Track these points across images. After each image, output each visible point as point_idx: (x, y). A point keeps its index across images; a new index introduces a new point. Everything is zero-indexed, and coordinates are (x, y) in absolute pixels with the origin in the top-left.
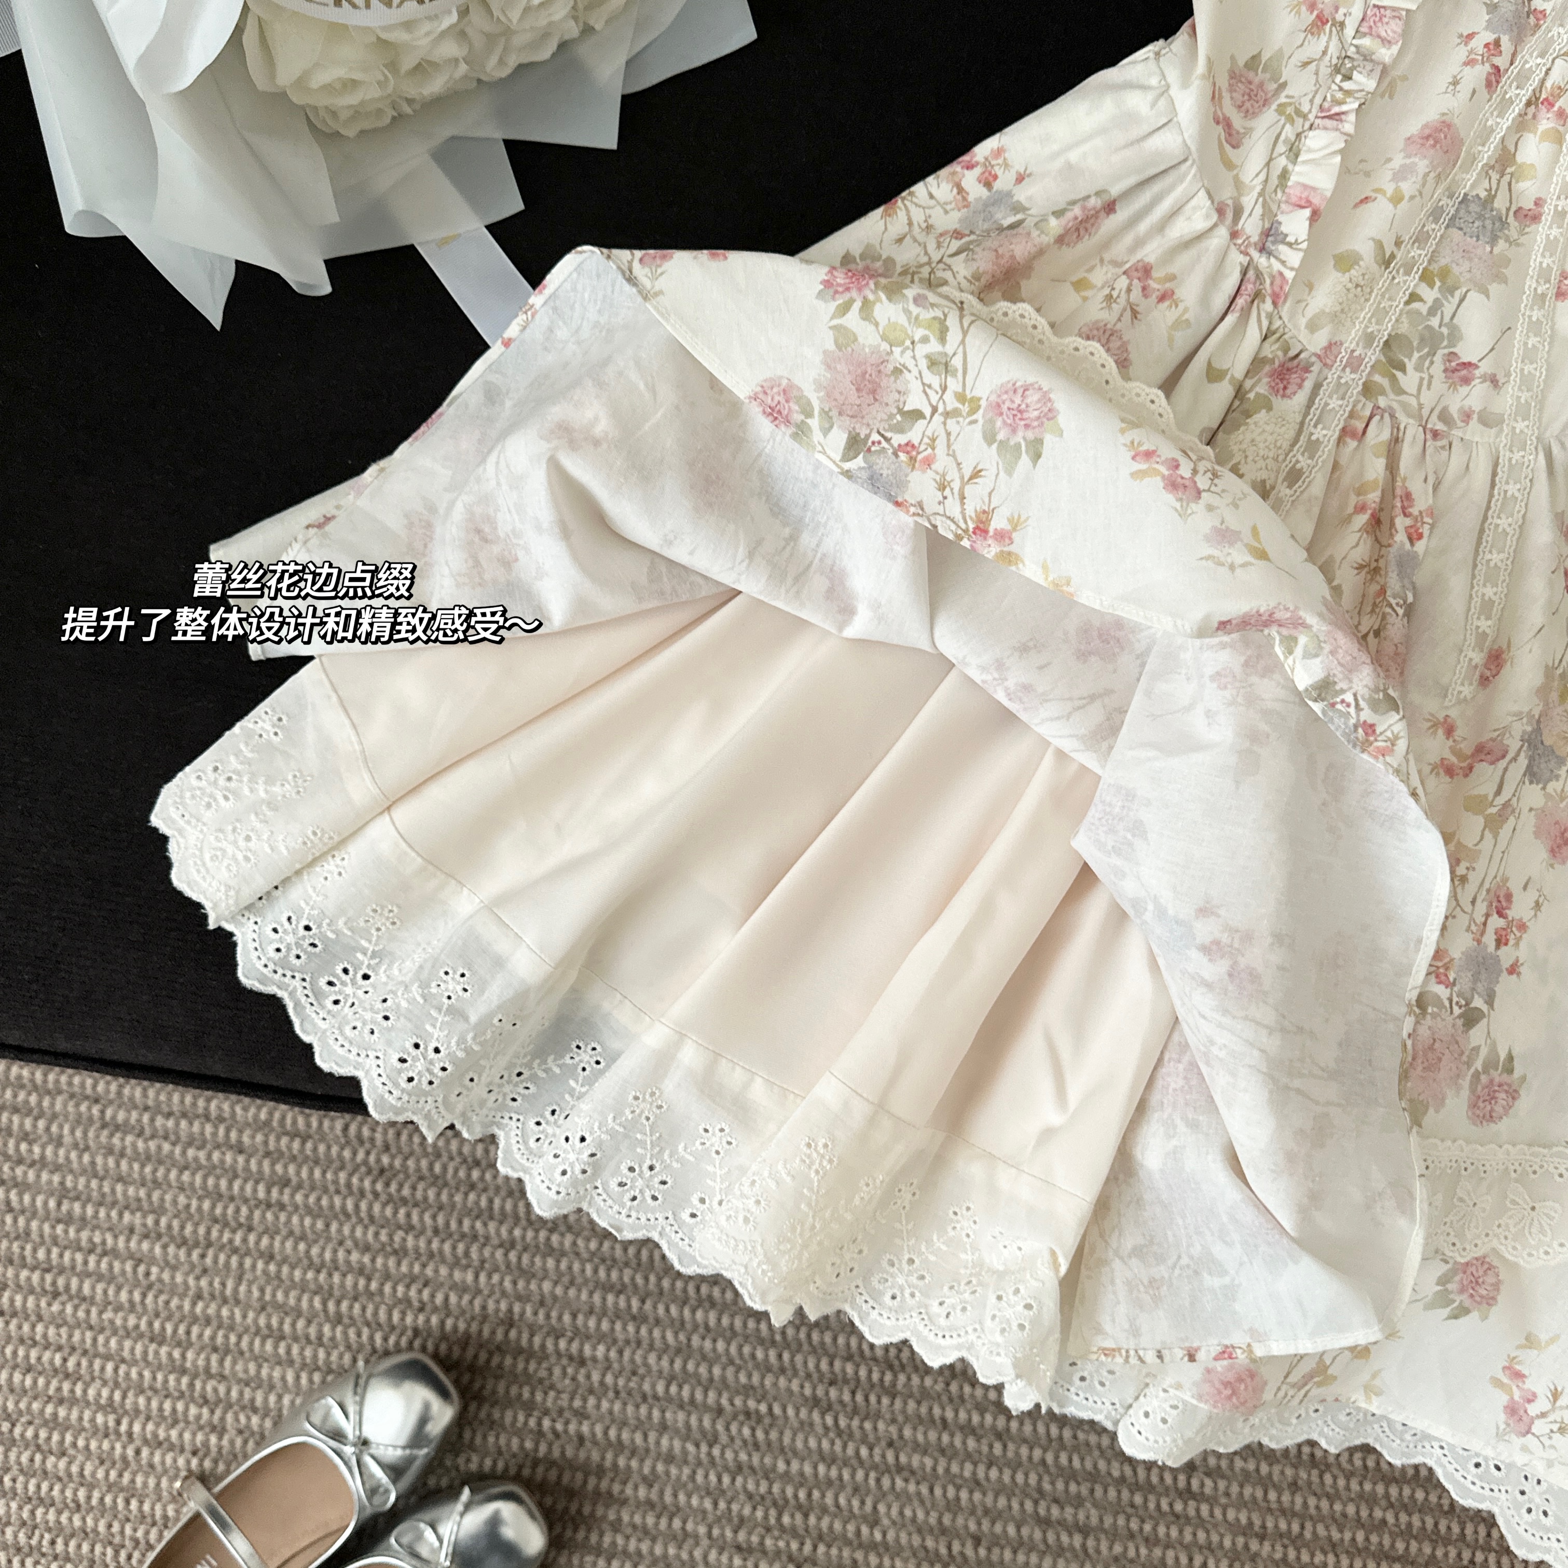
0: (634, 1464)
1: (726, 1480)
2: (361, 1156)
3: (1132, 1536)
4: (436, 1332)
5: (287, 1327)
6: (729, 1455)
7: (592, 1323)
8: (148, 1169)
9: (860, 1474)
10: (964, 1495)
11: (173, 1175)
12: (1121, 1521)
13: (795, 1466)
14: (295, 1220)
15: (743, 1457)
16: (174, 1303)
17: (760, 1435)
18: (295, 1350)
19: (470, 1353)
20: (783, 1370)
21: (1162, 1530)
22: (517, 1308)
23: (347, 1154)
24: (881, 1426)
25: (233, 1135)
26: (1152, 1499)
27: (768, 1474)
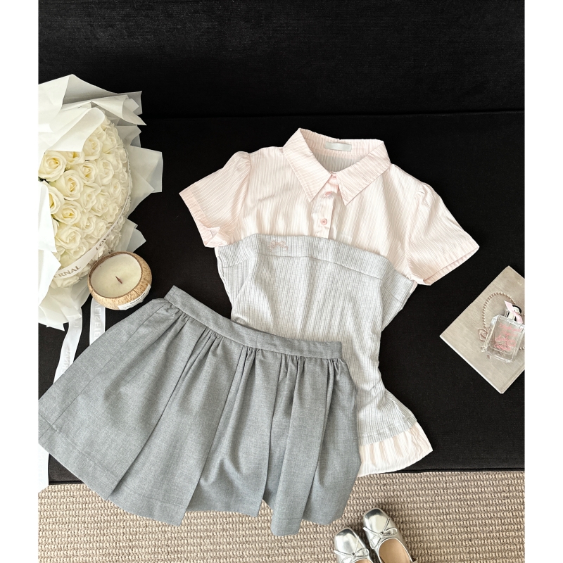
0: (182, 555)
5: (92, 540)
6: (205, 547)
8: (52, 507)
9: (238, 546)
10: (263, 545)
11: (58, 507)
12: (302, 543)
13: (221, 547)
14: (90, 512)
15: (208, 547)
16: (63, 539)
17: (212, 541)
18: (94, 544)
20: (214, 523)
25: (72, 494)
26: (308, 536)
27: (215, 550)
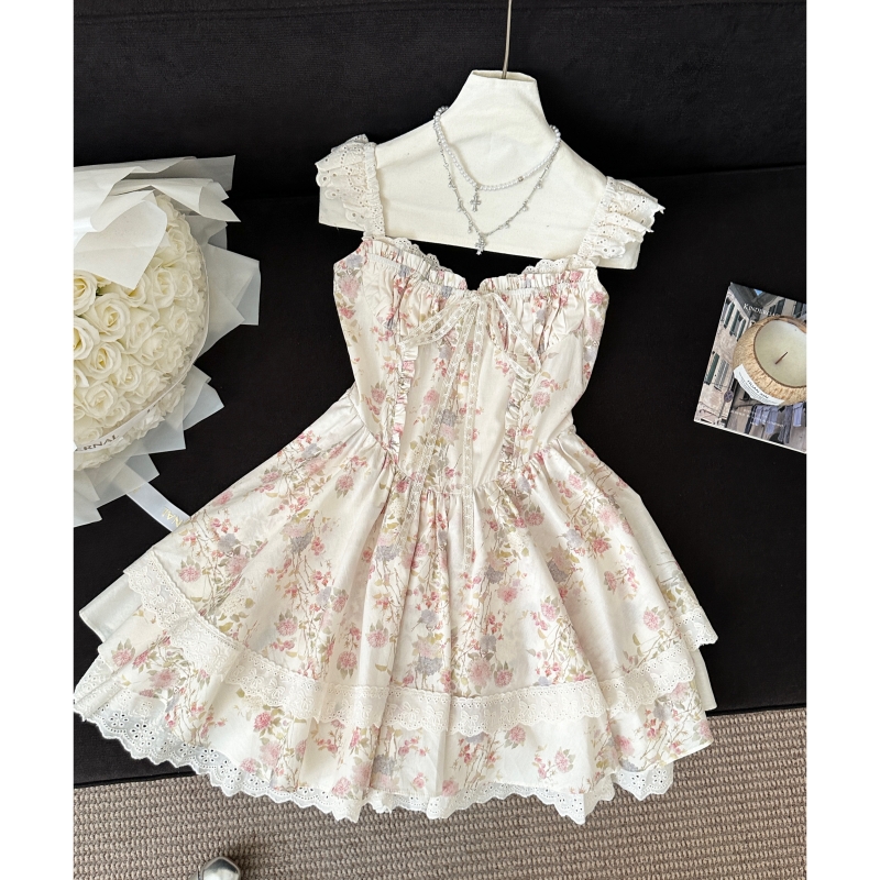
1: (349, 872)
2: (183, 787)
3: (502, 848)
4: (227, 847)
7: (285, 827)
19: (242, 851)
21: (513, 843)
22: (256, 829)
23: (178, 788)
24: (402, 834)
